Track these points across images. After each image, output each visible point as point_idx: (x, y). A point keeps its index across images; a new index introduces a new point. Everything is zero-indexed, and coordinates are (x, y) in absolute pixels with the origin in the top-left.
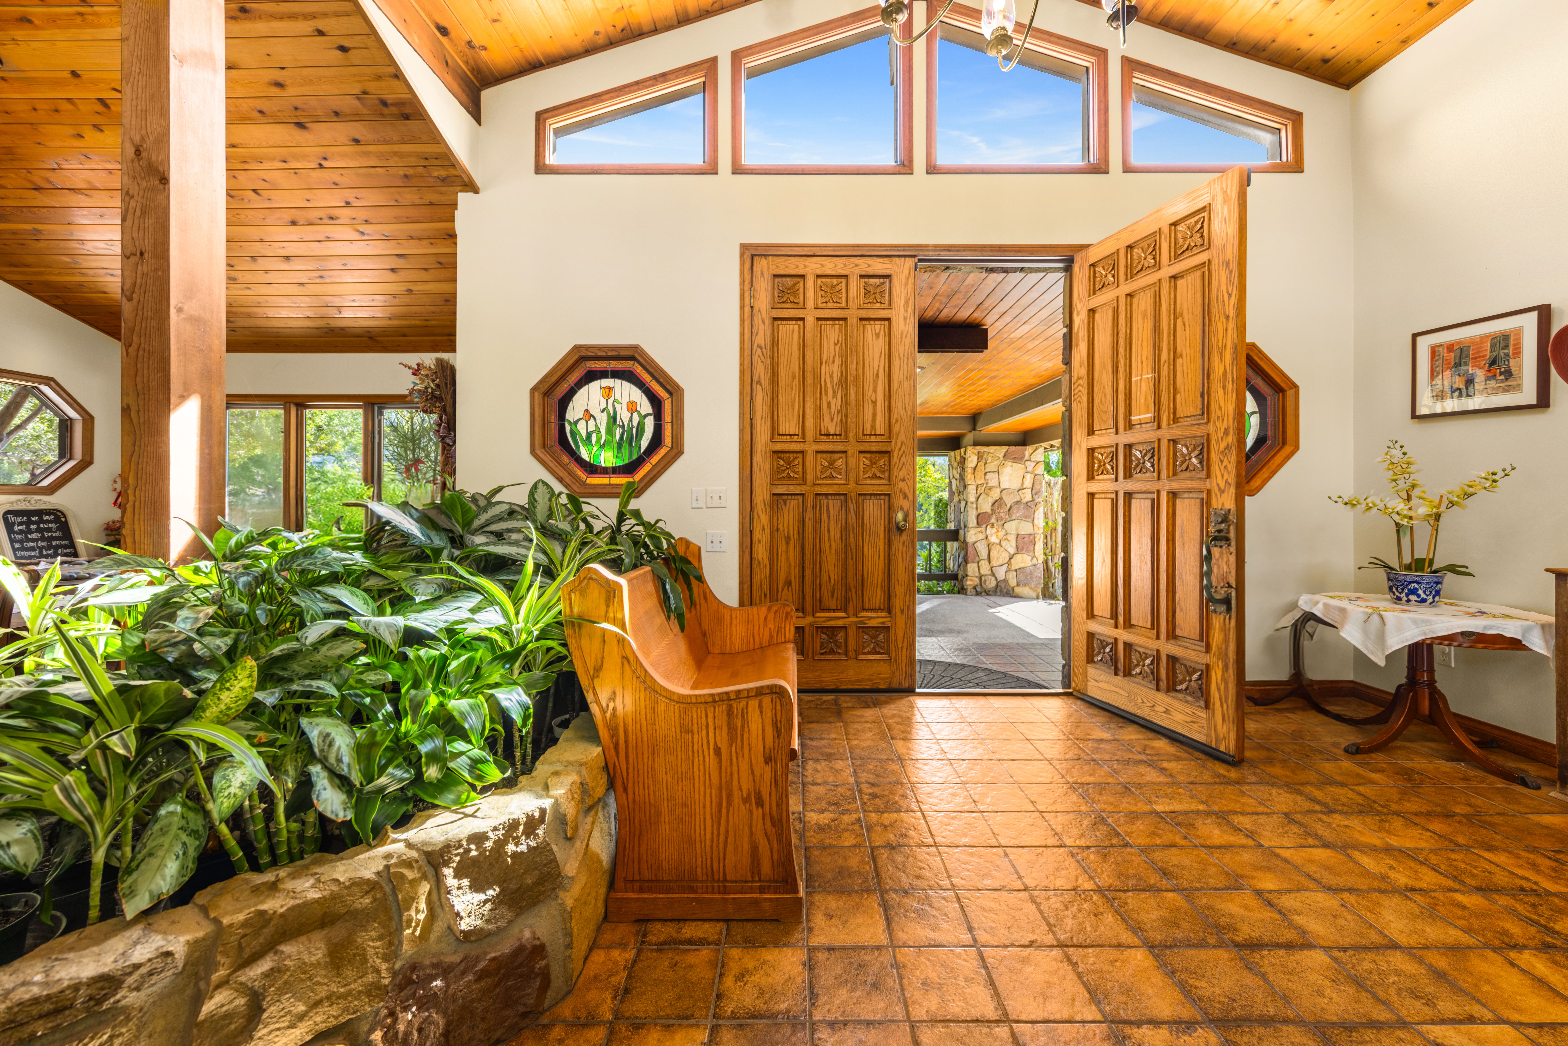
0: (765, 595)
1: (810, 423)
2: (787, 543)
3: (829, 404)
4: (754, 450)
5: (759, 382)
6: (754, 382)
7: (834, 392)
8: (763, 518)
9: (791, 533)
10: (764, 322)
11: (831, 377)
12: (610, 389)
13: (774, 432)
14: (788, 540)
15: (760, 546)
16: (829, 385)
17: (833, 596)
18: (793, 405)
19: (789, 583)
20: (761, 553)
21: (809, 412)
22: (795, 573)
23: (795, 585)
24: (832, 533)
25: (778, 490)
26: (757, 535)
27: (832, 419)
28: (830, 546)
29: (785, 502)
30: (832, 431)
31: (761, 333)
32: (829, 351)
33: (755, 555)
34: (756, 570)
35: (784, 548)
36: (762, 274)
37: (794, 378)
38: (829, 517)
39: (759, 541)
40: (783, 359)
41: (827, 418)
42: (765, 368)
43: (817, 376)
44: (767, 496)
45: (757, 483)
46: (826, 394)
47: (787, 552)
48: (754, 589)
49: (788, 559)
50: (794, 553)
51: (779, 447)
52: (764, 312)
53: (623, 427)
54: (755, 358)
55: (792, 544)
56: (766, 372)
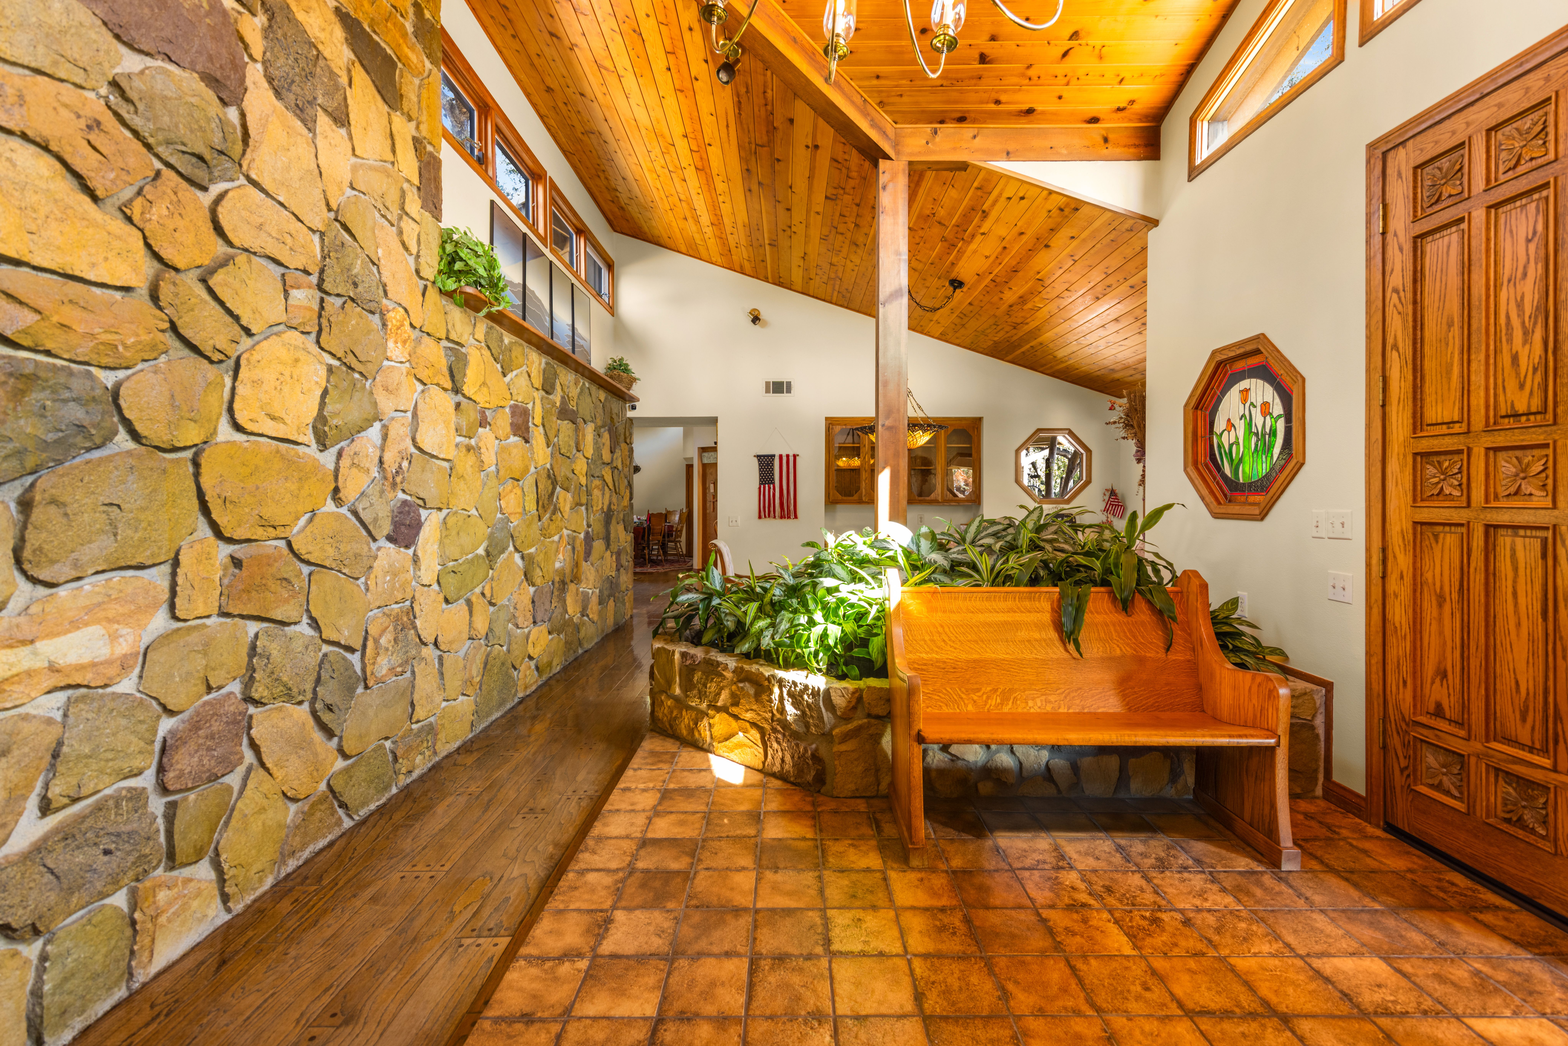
0: (1405, 682)
1: (1478, 400)
2: (1440, 606)
3: (1515, 359)
4: (1389, 453)
5: (1395, 347)
6: (1388, 348)
7: (1526, 333)
8: (1402, 561)
9: (1447, 589)
10: (1401, 249)
11: (1520, 305)
12: (1247, 391)
13: (1418, 423)
14: (1441, 600)
15: (1397, 604)
16: (1516, 322)
17: (1524, 720)
18: (1449, 372)
19: (1443, 674)
20: (1399, 614)
21: (1477, 379)
22: (1453, 658)
23: (1454, 678)
24: (1522, 600)
25: (1425, 515)
26: (1393, 585)
27: (1522, 386)
28: (1519, 625)
29: (1436, 537)
30: (1521, 408)
31: (1398, 267)
32: (1515, 259)
33: (1389, 616)
34: (1392, 640)
35: (1435, 613)
36: (1400, 175)
37: (1450, 325)
38: (1516, 569)
39: (1396, 596)
40: (1430, 300)
41: (1512, 384)
42: (1404, 321)
43: (1492, 309)
44: (1408, 526)
45: (1392, 506)
46: (1510, 340)
47: (1440, 620)
48: (1389, 668)
49: (1441, 633)
50: (1451, 626)
51: (1425, 445)
52: (1401, 234)
53: (1257, 434)
54: (1390, 310)
55: (1447, 608)
56: (1405, 328)
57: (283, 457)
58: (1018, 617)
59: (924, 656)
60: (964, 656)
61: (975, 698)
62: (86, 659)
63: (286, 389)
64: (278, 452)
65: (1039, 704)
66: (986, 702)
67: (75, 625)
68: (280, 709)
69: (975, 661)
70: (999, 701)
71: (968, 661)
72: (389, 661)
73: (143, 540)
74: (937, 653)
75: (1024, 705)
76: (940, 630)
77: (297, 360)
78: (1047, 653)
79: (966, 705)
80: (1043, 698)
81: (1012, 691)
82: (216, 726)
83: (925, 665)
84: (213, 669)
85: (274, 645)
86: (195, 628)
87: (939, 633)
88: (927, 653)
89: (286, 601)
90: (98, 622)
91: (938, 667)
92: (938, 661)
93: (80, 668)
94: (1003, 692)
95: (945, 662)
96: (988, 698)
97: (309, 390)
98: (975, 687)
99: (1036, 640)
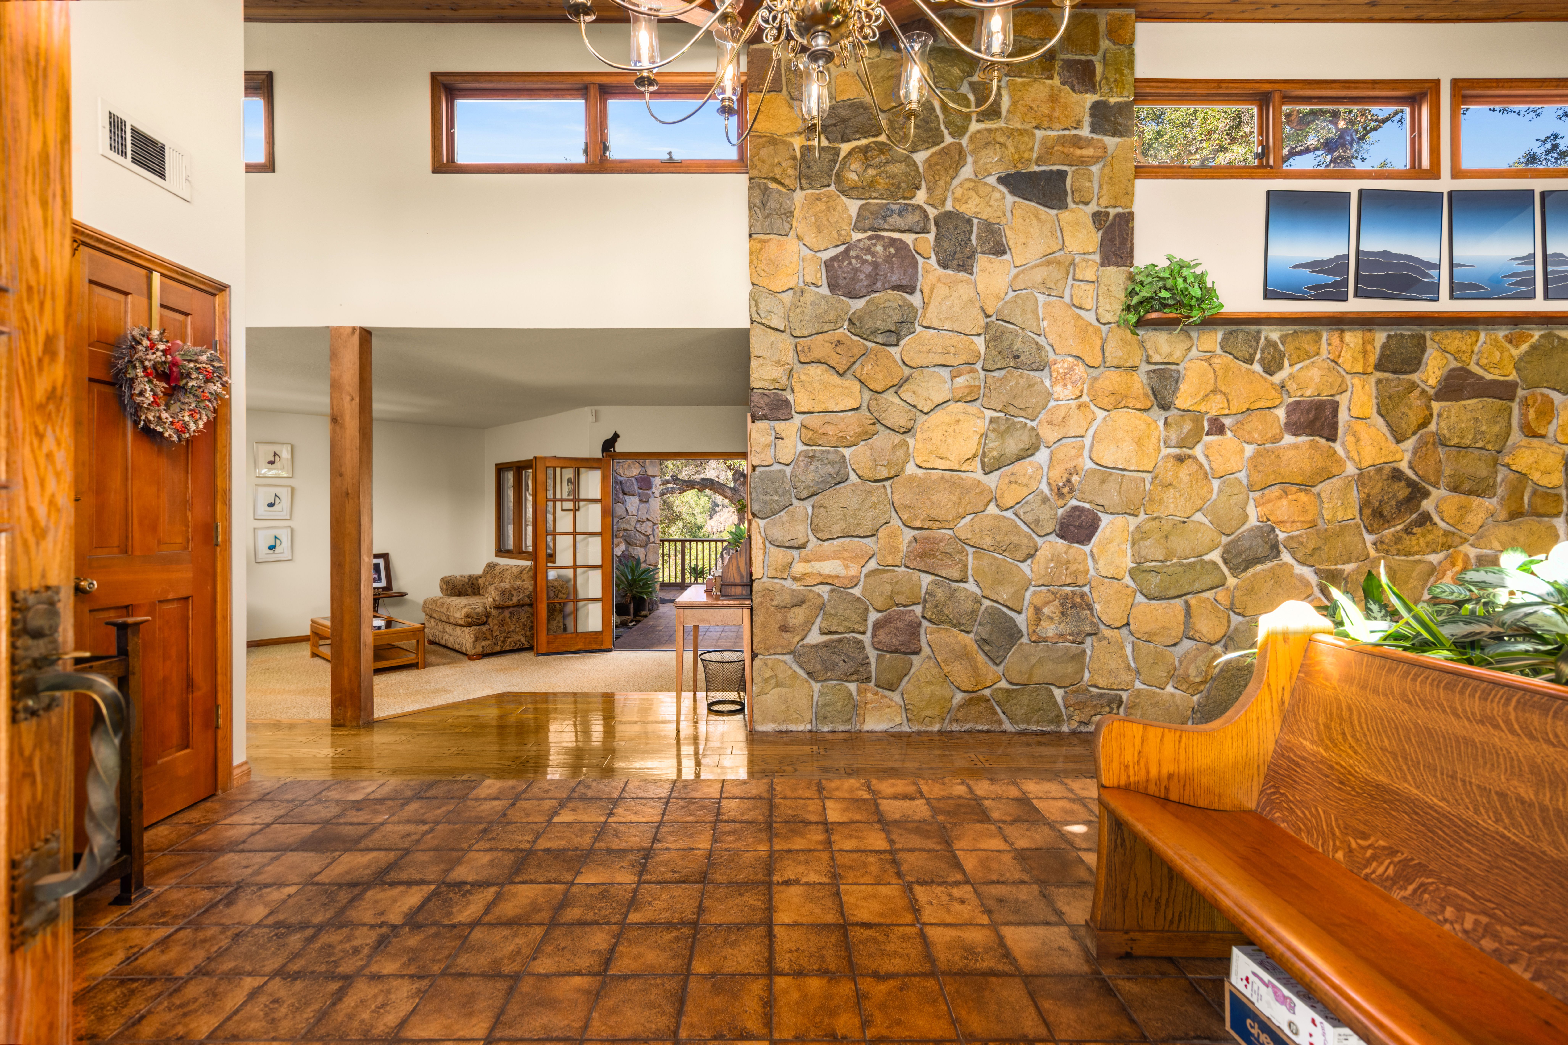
57: (947, 481)
58: (1501, 739)
59: (1307, 744)
60: (1363, 770)
61: (1354, 845)
62: (833, 573)
63: (950, 440)
64: (943, 477)
65: (1468, 925)
66: (1368, 862)
67: (828, 558)
68: (947, 630)
69: (1378, 786)
70: (1390, 871)
71: (1367, 782)
72: (1057, 628)
73: (858, 524)
74: (1327, 748)
75: (1435, 907)
76: (1346, 714)
77: (958, 421)
78: (1536, 838)
79: (1336, 849)
80: (1484, 920)
81: (1422, 869)
82: (899, 624)
83: (1304, 758)
84: (898, 594)
85: (939, 590)
86: (889, 571)
87: (1341, 717)
88: (1313, 742)
89: (949, 566)
90: (838, 558)
91: (1320, 770)
92: (1323, 761)
93: (830, 576)
94: (1405, 863)
95: (1331, 767)
96: (1374, 857)
97: (968, 437)
98: (1362, 827)
99: (1522, 801)
